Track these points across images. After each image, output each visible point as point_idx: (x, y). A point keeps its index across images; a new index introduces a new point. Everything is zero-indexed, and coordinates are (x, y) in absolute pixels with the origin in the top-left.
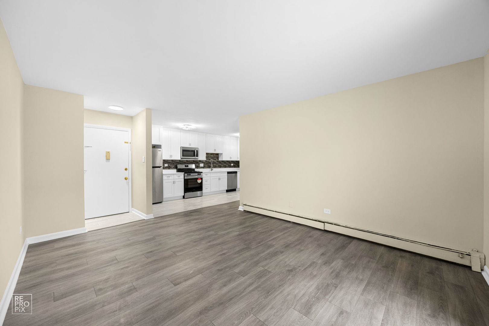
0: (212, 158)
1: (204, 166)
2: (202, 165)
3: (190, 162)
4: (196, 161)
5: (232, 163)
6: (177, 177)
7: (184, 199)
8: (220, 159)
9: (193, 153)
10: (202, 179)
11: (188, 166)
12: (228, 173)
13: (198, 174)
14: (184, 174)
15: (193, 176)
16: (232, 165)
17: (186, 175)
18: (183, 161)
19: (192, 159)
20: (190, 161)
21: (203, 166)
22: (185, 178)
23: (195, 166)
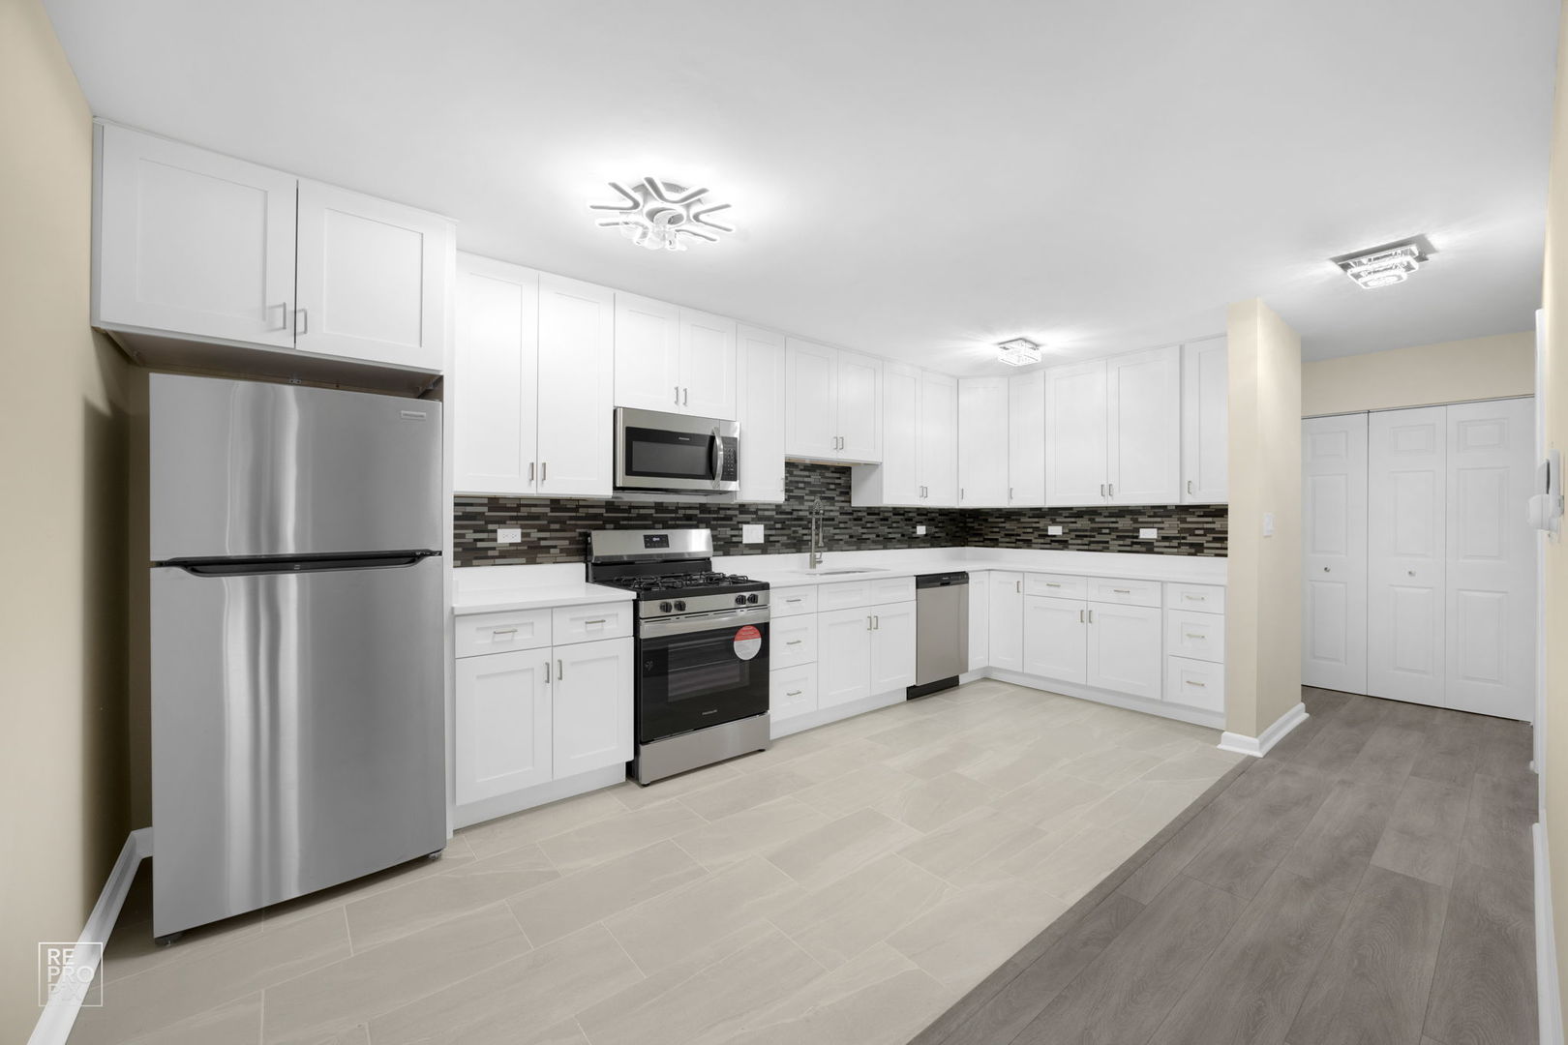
0: (812, 493)
1: (766, 536)
2: (753, 533)
3: (681, 513)
4: (720, 509)
5: (921, 523)
6: (578, 631)
7: (634, 792)
8: (861, 499)
9: (703, 450)
10: (764, 630)
11: (664, 541)
12: (924, 581)
13: (741, 600)
14: (636, 604)
15: (706, 614)
16: (921, 530)
17: (650, 608)
18: (631, 507)
19: (691, 490)
20: (678, 507)
21: (761, 540)
22: (643, 635)
23: (714, 538)
